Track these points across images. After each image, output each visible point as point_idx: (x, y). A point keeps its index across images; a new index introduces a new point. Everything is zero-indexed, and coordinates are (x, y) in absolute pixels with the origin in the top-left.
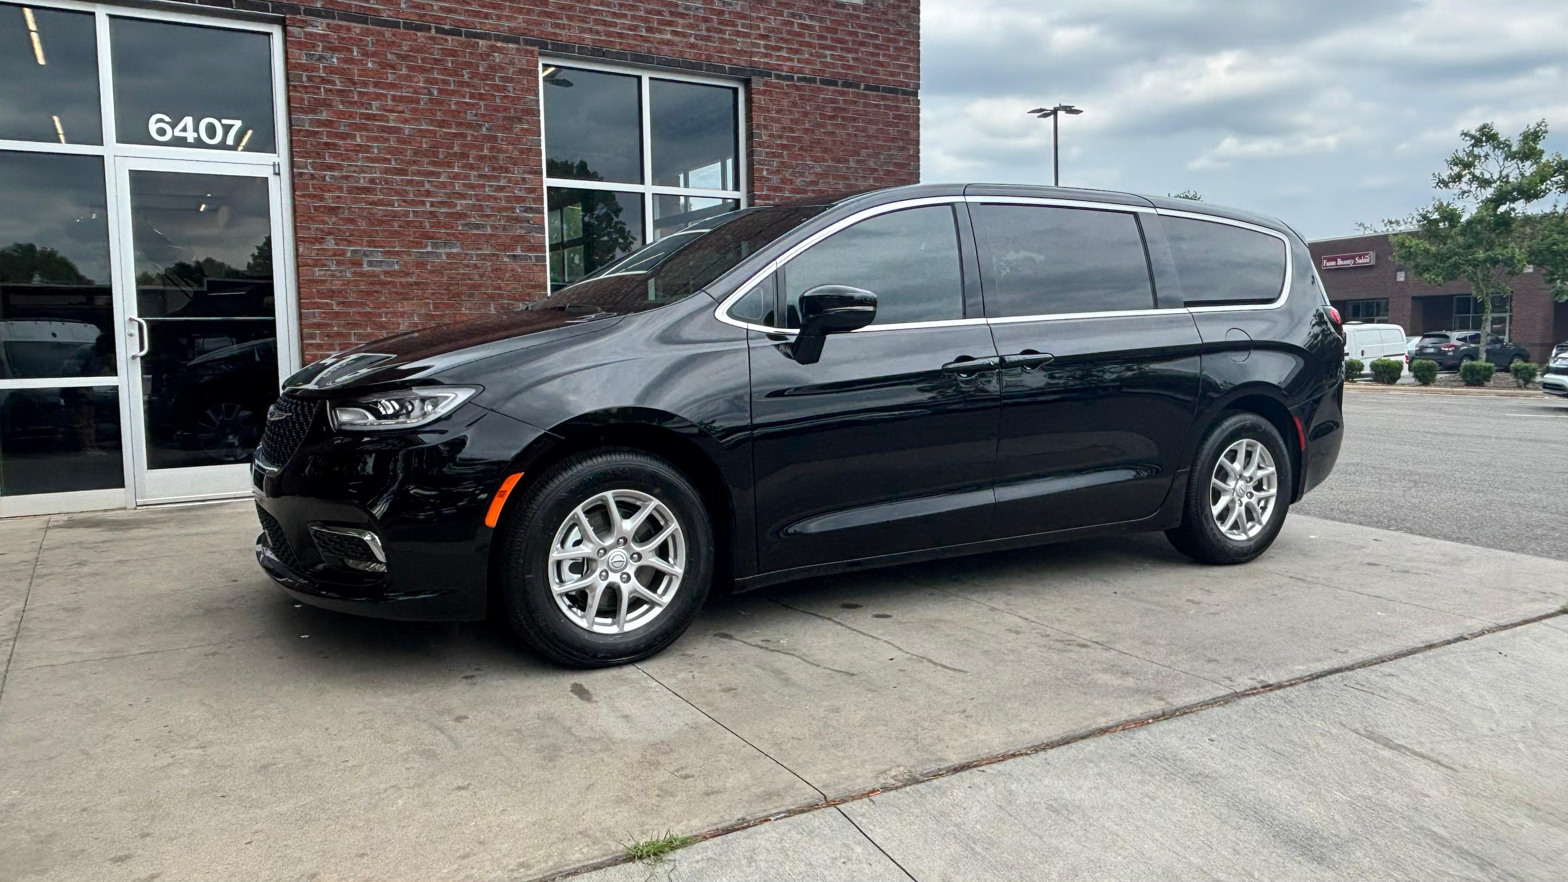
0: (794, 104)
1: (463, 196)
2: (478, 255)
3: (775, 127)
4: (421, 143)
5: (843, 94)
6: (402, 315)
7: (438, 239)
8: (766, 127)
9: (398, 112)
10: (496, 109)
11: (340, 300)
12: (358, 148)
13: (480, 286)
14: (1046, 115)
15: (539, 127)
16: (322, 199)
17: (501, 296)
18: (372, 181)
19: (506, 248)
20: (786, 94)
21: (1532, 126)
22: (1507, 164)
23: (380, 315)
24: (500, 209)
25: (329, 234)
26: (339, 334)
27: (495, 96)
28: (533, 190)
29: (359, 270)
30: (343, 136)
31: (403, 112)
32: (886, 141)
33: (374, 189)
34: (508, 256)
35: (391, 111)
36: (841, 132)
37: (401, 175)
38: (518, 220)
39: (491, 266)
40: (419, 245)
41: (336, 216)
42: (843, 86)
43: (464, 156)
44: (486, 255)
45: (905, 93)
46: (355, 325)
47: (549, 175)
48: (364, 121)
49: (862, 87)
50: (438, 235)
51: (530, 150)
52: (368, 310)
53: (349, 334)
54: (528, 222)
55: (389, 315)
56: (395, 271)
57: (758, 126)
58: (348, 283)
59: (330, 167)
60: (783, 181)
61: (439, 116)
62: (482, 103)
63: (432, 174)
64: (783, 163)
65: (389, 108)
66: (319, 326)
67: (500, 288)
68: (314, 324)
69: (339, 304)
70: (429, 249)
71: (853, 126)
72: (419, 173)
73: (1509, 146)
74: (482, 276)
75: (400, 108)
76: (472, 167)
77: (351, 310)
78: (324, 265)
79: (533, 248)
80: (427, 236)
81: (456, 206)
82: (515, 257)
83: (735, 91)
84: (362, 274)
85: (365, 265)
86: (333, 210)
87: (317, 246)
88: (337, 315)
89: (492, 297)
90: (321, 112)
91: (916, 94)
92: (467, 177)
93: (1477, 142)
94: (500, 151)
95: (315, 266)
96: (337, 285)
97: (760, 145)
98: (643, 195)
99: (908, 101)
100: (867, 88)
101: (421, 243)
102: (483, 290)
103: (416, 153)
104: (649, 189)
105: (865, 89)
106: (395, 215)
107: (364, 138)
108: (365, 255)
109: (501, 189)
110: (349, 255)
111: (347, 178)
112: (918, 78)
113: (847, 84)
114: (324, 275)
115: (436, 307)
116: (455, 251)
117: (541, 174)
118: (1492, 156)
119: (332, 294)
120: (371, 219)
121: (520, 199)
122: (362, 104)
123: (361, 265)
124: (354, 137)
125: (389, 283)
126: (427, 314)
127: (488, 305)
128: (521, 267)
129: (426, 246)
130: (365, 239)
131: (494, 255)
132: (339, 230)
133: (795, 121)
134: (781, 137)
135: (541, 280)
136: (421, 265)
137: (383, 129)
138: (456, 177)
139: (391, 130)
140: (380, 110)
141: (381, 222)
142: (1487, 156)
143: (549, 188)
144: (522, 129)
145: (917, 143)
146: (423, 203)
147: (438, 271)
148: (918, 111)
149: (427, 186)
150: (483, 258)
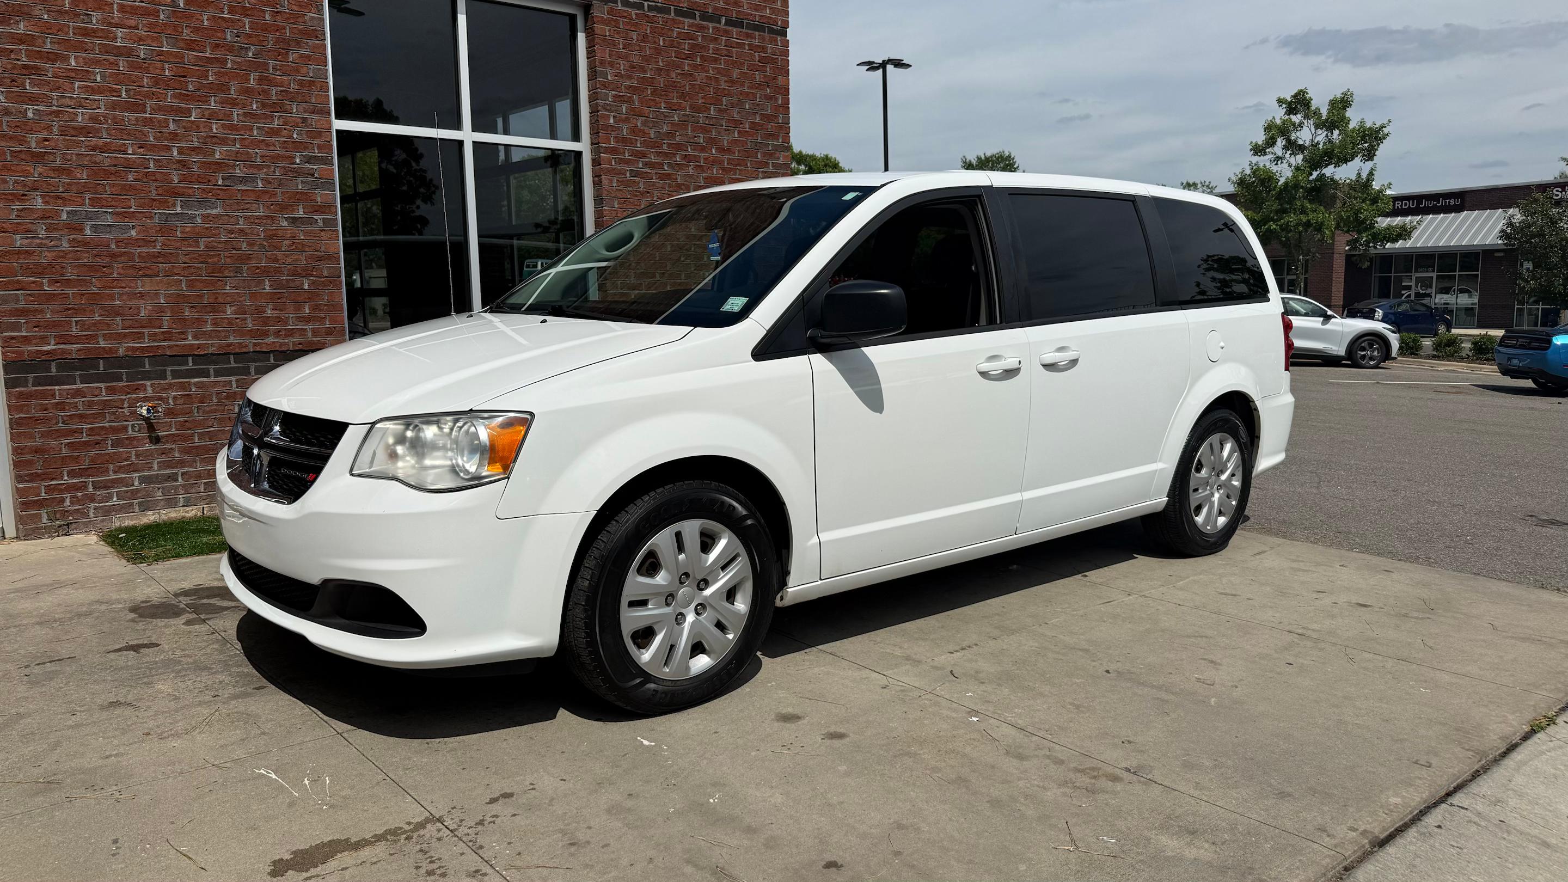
0: (644, 38)
1: (224, 141)
2: (247, 218)
3: (623, 65)
4: (164, 70)
5: (701, 28)
6: (142, 295)
7: (190, 196)
8: (611, 64)
9: (130, 28)
10: (266, 28)
11: (55, 277)
12: (73, 75)
13: (249, 257)
14: (877, 68)
15: (326, 58)
16: (22, 141)
17: (278, 271)
18: (94, 119)
19: (283, 208)
20: (636, 25)
21: (1339, 96)
22: (1319, 131)
23: (112, 298)
24: (272, 157)
25: (35, 189)
26: (56, 325)
27: (264, 11)
28: (319, 134)
29: (79, 237)
30: (53, 57)
31: (136, 28)
32: (752, 88)
33: (98, 131)
34: (287, 219)
35: (117, 26)
36: (700, 77)
37: (135, 112)
38: (298, 173)
39: (264, 231)
40: (164, 204)
41: (44, 165)
42: (702, 18)
43: (222, 88)
44: (258, 217)
45: (772, 31)
46: (76, 311)
47: (338, 117)
48: (80, 38)
49: (723, 21)
50: (190, 191)
51: (311, 83)
52: (95, 290)
53: (69, 323)
54: (313, 175)
55: (125, 297)
56: (131, 238)
57: (602, 63)
58: (64, 255)
59: (32, 99)
60: (634, 131)
61: (187, 34)
62: (246, 20)
63: (179, 111)
64: (633, 110)
65: (116, 20)
66: (23, 312)
67: (276, 260)
68: (17, 310)
69: (52, 282)
70: (179, 210)
71: (714, 69)
72: (159, 109)
73: (1320, 115)
74: (251, 244)
75: (133, 23)
76: (233, 103)
77: (70, 291)
78: (28, 231)
79: (319, 209)
80: (175, 193)
81: (214, 152)
82: (294, 220)
83: (573, 18)
84: (85, 243)
85: (88, 232)
86: (38, 157)
87: (18, 206)
88: (50, 297)
89: (266, 272)
90: (17, 23)
91: (784, 34)
92: (229, 116)
93: (1291, 110)
94: (272, 83)
95: (15, 232)
96: (47, 258)
97: (604, 86)
98: (461, 143)
99: (776, 41)
100: (729, 23)
101: (166, 201)
102: (253, 263)
103: (156, 83)
104: (467, 135)
105: (726, 24)
106: (128, 165)
107: (81, 60)
108: (88, 216)
109: (275, 132)
110: (64, 216)
111: (57, 114)
112: (787, 14)
113: (705, 17)
114: (30, 245)
115: (191, 284)
116: (214, 212)
117: (329, 114)
118: (1306, 124)
119: (40, 270)
120: (97, 171)
121: (299, 146)
122: (78, 15)
123: (81, 230)
124: (66, 59)
125: (124, 254)
126: (179, 295)
127: (261, 282)
128: (306, 233)
129: (174, 205)
130: (88, 196)
131: (268, 217)
132: (48, 184)
133: (647, 59)
134: (630, 77)
135: (332, 250)
136: (166, 229)
137: (106, 50)
138: (213, 116)
139: (119, 52)
140: (103, 24)
141: (107, 174)
142: (1301, 125)
143: (339, 132)
144: (302, 56)
145: (786, 91)
146: (169, 149)
147: (193, 238)
148: (786, 53)
149: (172, 127)
150: (252, 221)
